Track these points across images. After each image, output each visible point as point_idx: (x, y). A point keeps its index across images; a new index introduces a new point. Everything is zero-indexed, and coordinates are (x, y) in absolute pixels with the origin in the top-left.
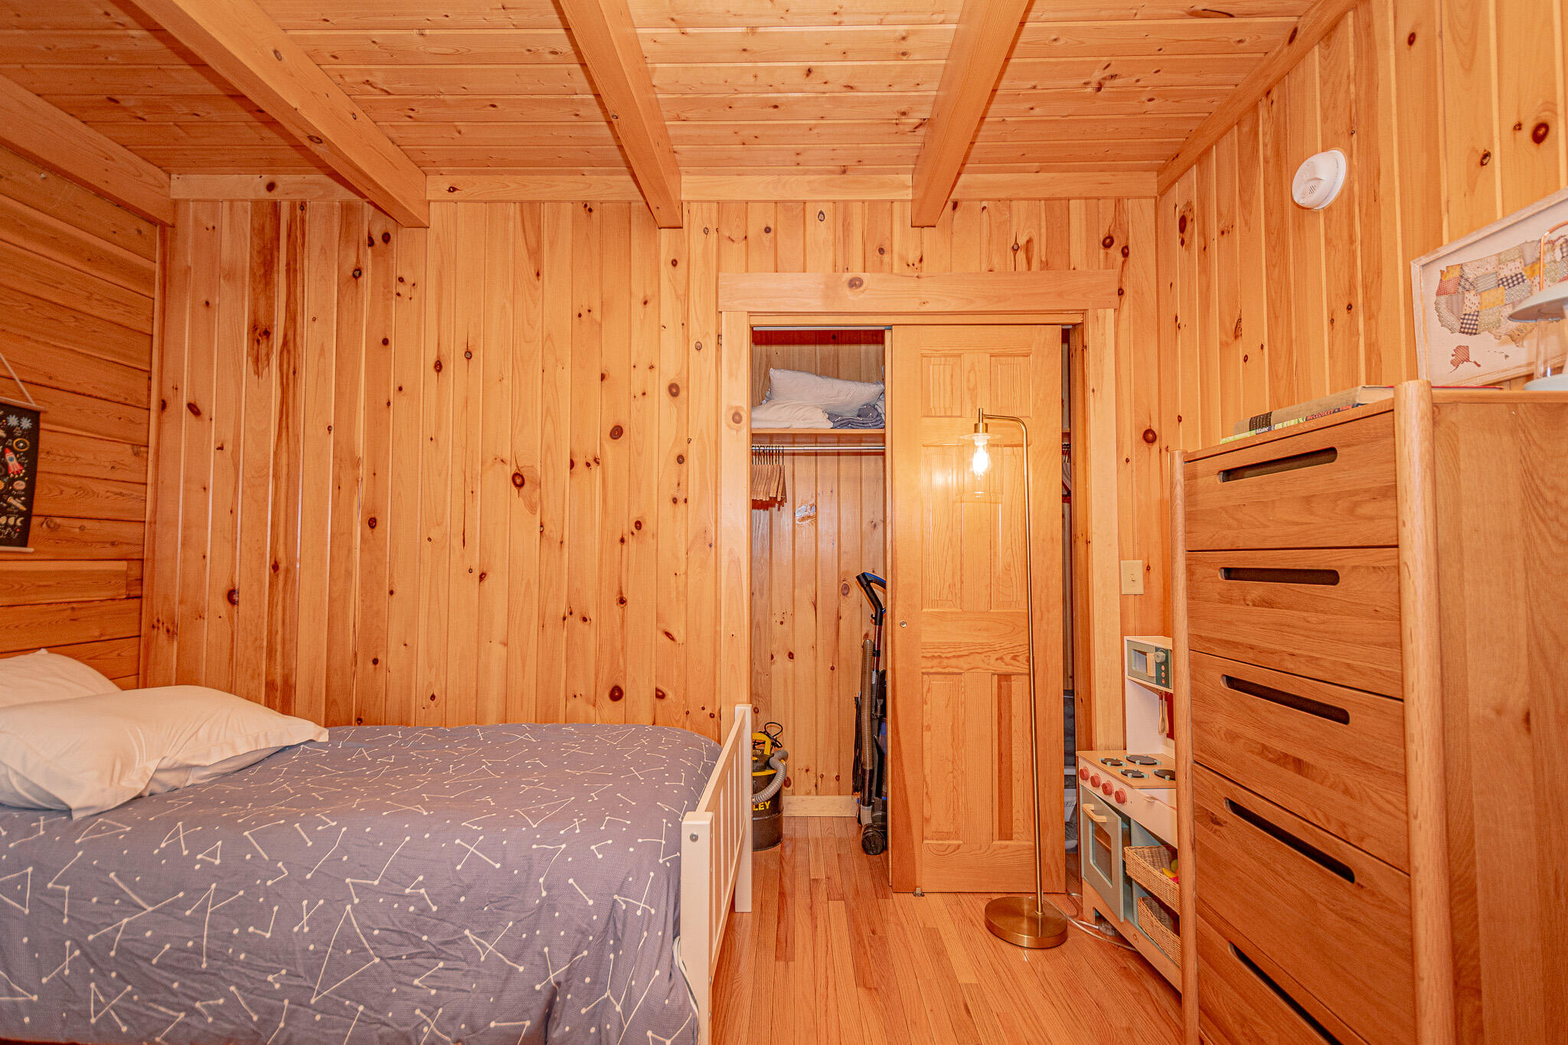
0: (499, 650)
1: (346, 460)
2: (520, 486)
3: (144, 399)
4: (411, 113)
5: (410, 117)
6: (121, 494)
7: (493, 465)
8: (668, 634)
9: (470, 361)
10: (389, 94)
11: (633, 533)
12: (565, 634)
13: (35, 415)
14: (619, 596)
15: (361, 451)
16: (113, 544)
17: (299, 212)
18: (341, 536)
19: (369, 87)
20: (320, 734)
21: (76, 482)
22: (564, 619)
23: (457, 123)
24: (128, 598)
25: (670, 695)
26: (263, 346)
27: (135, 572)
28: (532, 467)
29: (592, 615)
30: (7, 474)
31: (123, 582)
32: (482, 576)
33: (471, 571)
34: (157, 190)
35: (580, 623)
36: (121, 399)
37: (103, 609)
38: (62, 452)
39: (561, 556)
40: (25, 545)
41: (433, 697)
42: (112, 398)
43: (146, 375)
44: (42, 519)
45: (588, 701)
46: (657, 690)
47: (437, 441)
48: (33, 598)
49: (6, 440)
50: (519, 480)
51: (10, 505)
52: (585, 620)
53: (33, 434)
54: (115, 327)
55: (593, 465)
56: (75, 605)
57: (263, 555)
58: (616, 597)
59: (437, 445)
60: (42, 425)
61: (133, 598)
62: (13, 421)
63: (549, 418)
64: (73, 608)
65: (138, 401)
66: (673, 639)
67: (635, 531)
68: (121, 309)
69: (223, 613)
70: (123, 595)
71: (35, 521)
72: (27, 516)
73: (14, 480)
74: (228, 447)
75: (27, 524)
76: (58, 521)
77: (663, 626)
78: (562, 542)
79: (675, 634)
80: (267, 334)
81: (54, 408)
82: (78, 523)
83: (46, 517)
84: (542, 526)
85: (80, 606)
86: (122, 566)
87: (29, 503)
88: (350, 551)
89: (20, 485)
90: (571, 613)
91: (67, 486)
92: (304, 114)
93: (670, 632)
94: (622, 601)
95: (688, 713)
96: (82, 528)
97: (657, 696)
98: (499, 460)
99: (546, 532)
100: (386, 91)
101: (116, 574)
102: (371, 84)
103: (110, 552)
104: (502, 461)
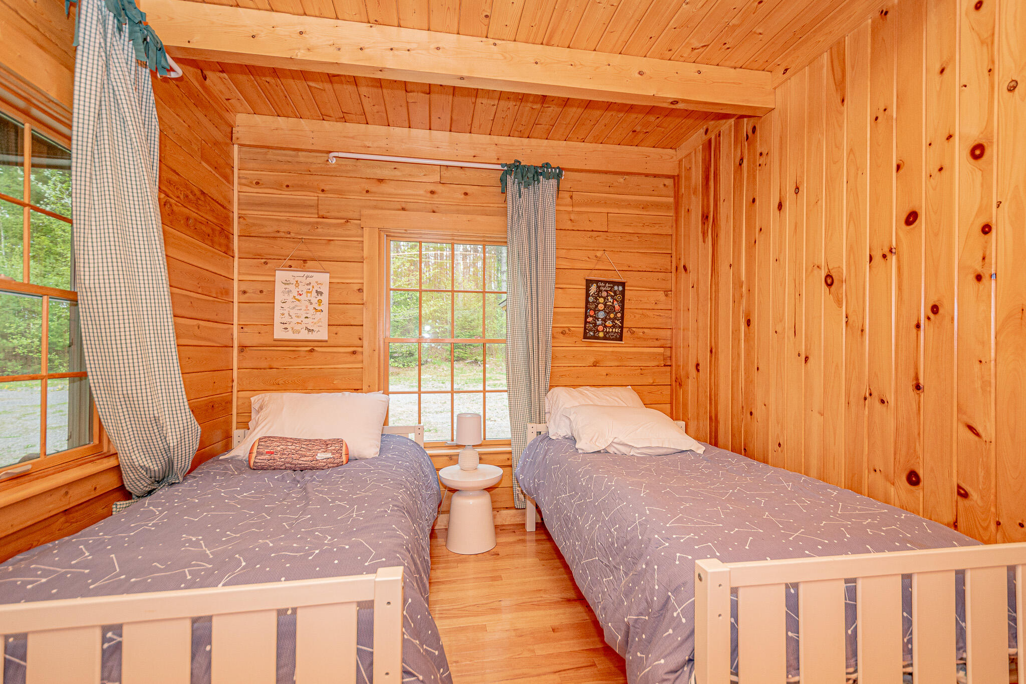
0: (816, 419)
1: (738, 284)
2: (829, 285)
3: (669, 268)
4: (727, 46)
5: (728, 48)
6: (660, 316)
7: (812, 271)
8: (971, 428)
9: (798, 194)
10: (708, 45)
11: (929, 318)
12: (866, 413)
13: (623, 284)
14: (915, 382)
15: (743, 278)
16: (657, 339)
17: (718, 138)
18: (736, 331)
19: (696, 51)
20: (698, 448)
21: (641, 311)
22: (865, 399)
23: (753, 31)
24: (665, 366)
25: (974, 495)
26: (706, 226)
27: (668, 353)
28: (839, 267)
29: (891, 398)
30: (615, 311)
31: (662, 358)
32: (807, 359)
33: (799, 355)
34: (671, 160)
35: (878, 404)
36: (659, 270)
37: (653, 370)
38: (635, 299)
39: (862, 342)
40: (622, 340)
41: (779, 445)
42: (654, 270)
43: (670, 255)
44: (628, 329)
45: (887, 478)
46: (959, 487)
47: (779, 261)
48: (627, 364)
49: (614, 296)
50: (829, 281)
51: (616, 323)
52: (883, 402)
53: (623, 293)
54: (655, 236)
55: (888, 255)
56: (642, 368)
57: (707, 344)
58: (911, 384)
59: (780, 264)
60: (626, 288)
61: (667, 366)
62: (616, 288)
63: (852, 222)
64: (641, 369)
65: (667, 269)
66: (977, 434)
67: (932, 316)
68: (657, 226)
69: (695, 377)
70: (662, 363)
71: (625, 330)
72: (622, 328)
73: (617, 313)
74: (695, 286)
75: (622, 331)
76: (634, 329)
77: (965, 418)
78: (862, 331)
79: (980, 430)
80: (707, 217)
81: (631, 280)
82: (641, 330)
83: (629, 328)
84: (847, 317)
85: (644, 368)
86: (661, 350)
87: (622, 323)
88: (739, 341)
89: (619, 315)
90: (871, 395)
91: (636, 313)
92: (661, 95)
93: (974, 426)
94: (918, 387)
95: (998, 524)
96: (644, 333)
97: (959, 494)
98: (816, 266)
99: (850, 321)
100: (705, 46)
101: (659, 354)
102: (695, 49)
103: (658, 343)
104: (818, 267)
